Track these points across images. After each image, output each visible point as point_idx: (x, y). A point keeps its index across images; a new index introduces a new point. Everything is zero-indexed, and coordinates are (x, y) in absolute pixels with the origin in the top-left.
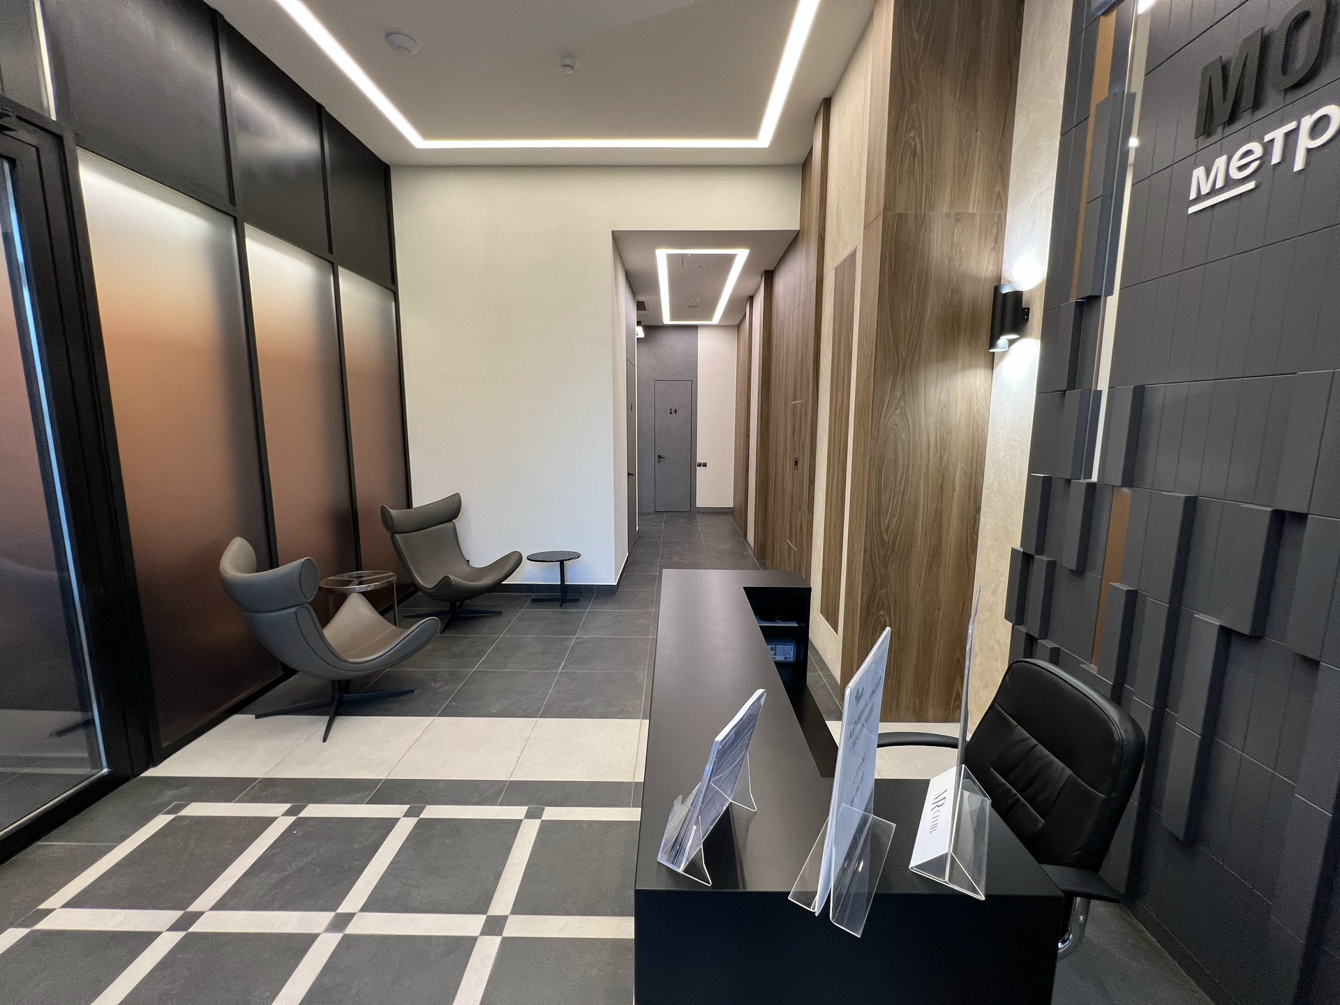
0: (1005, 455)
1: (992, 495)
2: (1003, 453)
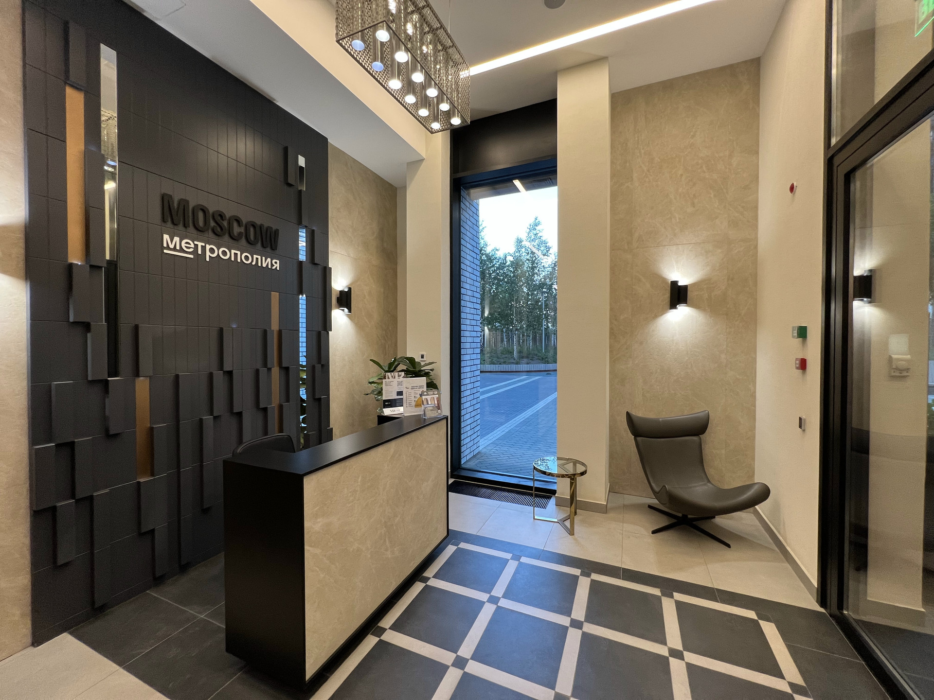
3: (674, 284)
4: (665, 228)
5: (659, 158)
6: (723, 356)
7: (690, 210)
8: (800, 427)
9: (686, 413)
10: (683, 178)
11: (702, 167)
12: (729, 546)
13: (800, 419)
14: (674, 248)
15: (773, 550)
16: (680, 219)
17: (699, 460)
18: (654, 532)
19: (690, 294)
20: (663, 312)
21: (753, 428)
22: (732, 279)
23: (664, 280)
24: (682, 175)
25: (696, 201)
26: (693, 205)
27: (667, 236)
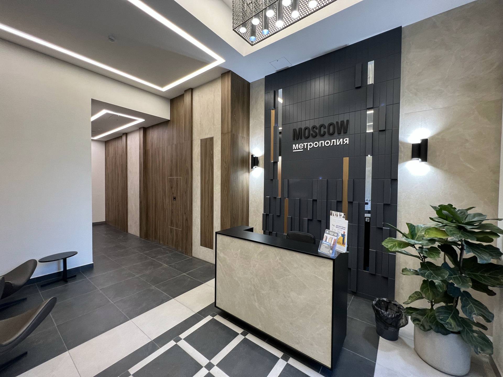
0: (255, 193)
1: (252, 203)
2: (255, 192)
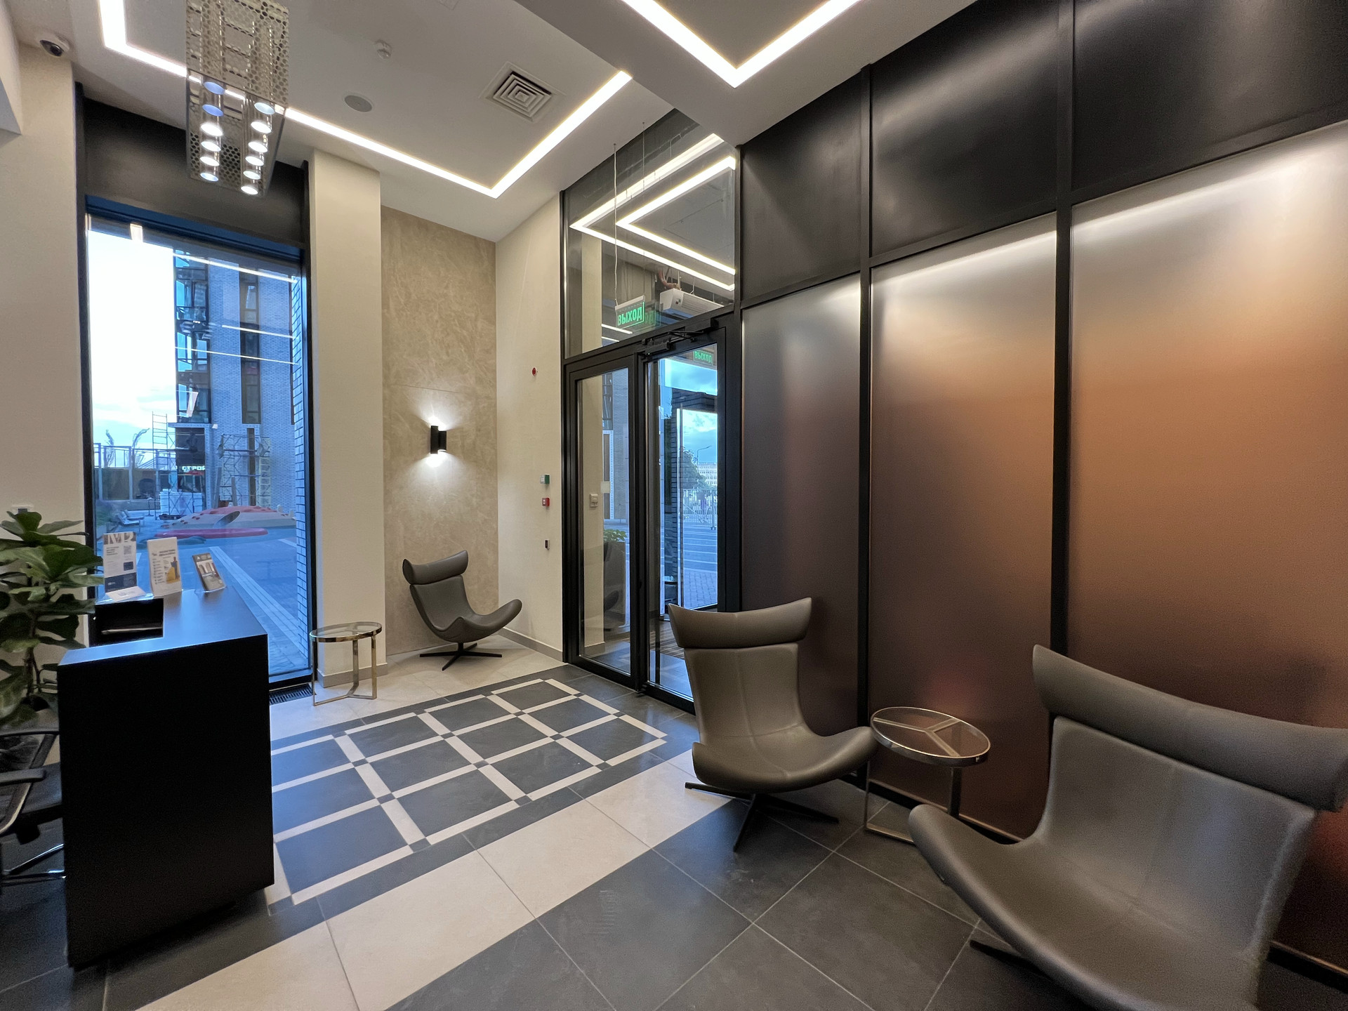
3: (434, 429)
4: (423, 369)
5: (416, 296)
6: (474, 500)
7: (445, 357)
8: (546, 547)
9: (446, 556)
10: (439, 325)
11: (454, 320)
12: (500, 656)
13: (546, 541)
14: (432, 392)
15: (521, 649)
16: (436, 364)
17: (461, 596)
18: (443, 670)
19: (448, 441)
20: (423, 455)
21: (496, 562)
22: (479, 430)
23: (423, 424)
24: (437, 321)
25: (450, 351)
26: (448, 354)
27: (424, 378)
